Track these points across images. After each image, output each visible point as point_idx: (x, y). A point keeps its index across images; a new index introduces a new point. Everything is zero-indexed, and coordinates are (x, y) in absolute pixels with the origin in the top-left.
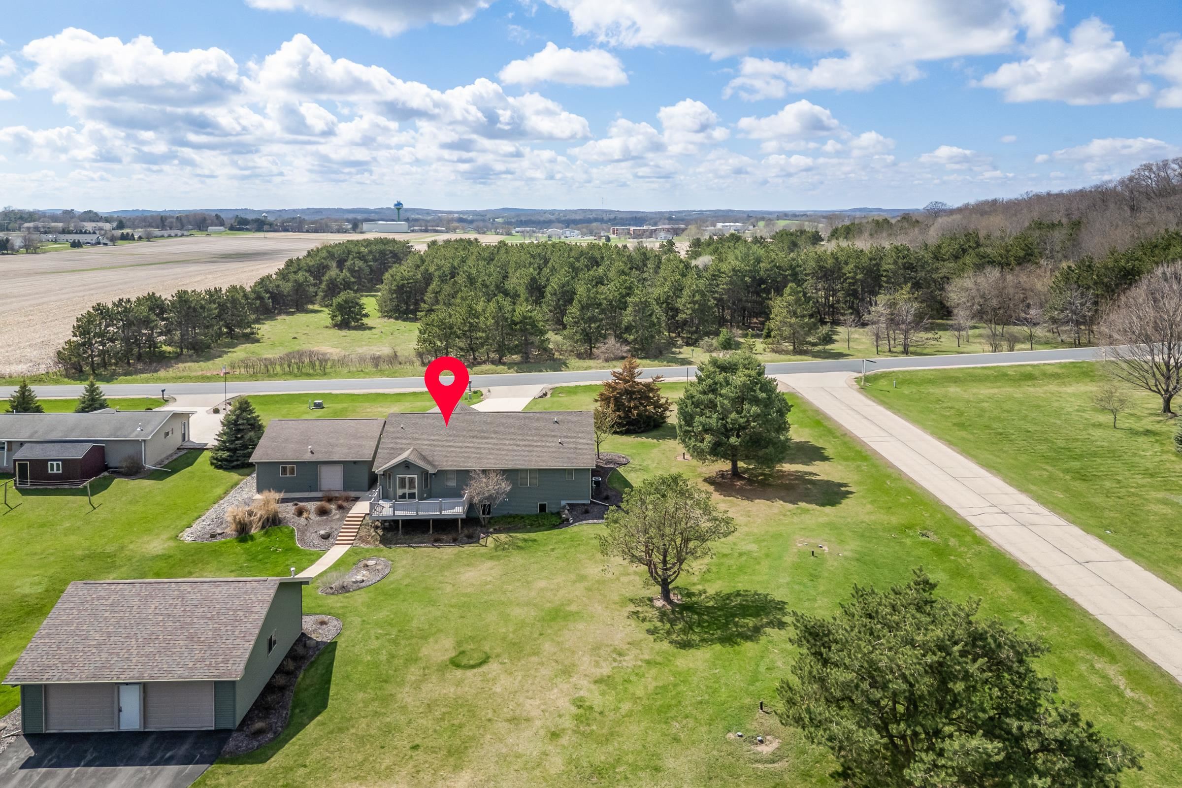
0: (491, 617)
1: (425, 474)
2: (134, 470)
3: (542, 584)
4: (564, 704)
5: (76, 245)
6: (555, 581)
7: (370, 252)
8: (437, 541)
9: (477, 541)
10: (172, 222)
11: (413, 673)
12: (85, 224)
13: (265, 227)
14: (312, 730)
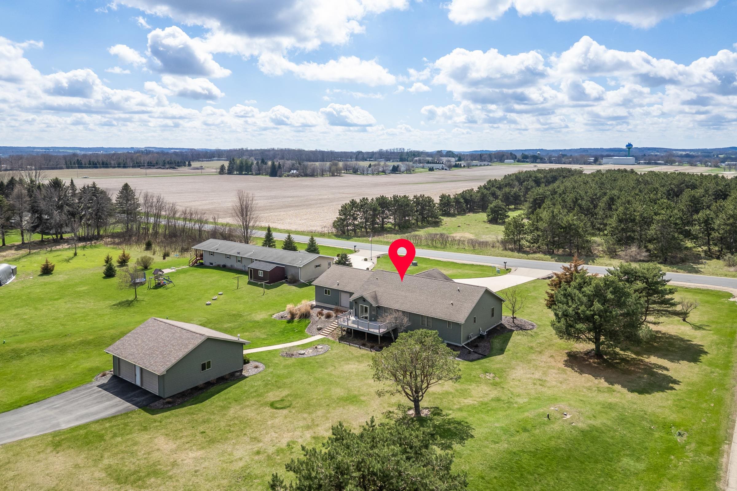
1: (372, 307)
5: (431, 169)
7: (545, 177)
10: (485, 158)
12: (442, 158)
13: (538, 160)
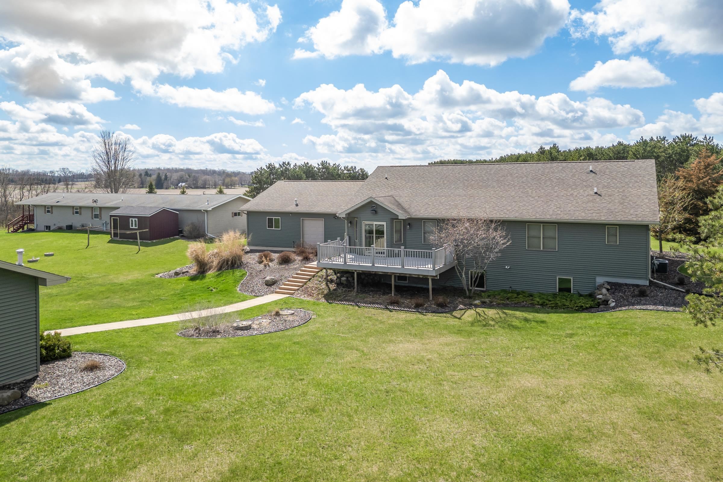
6: (563, 382)
9: (450, 312)
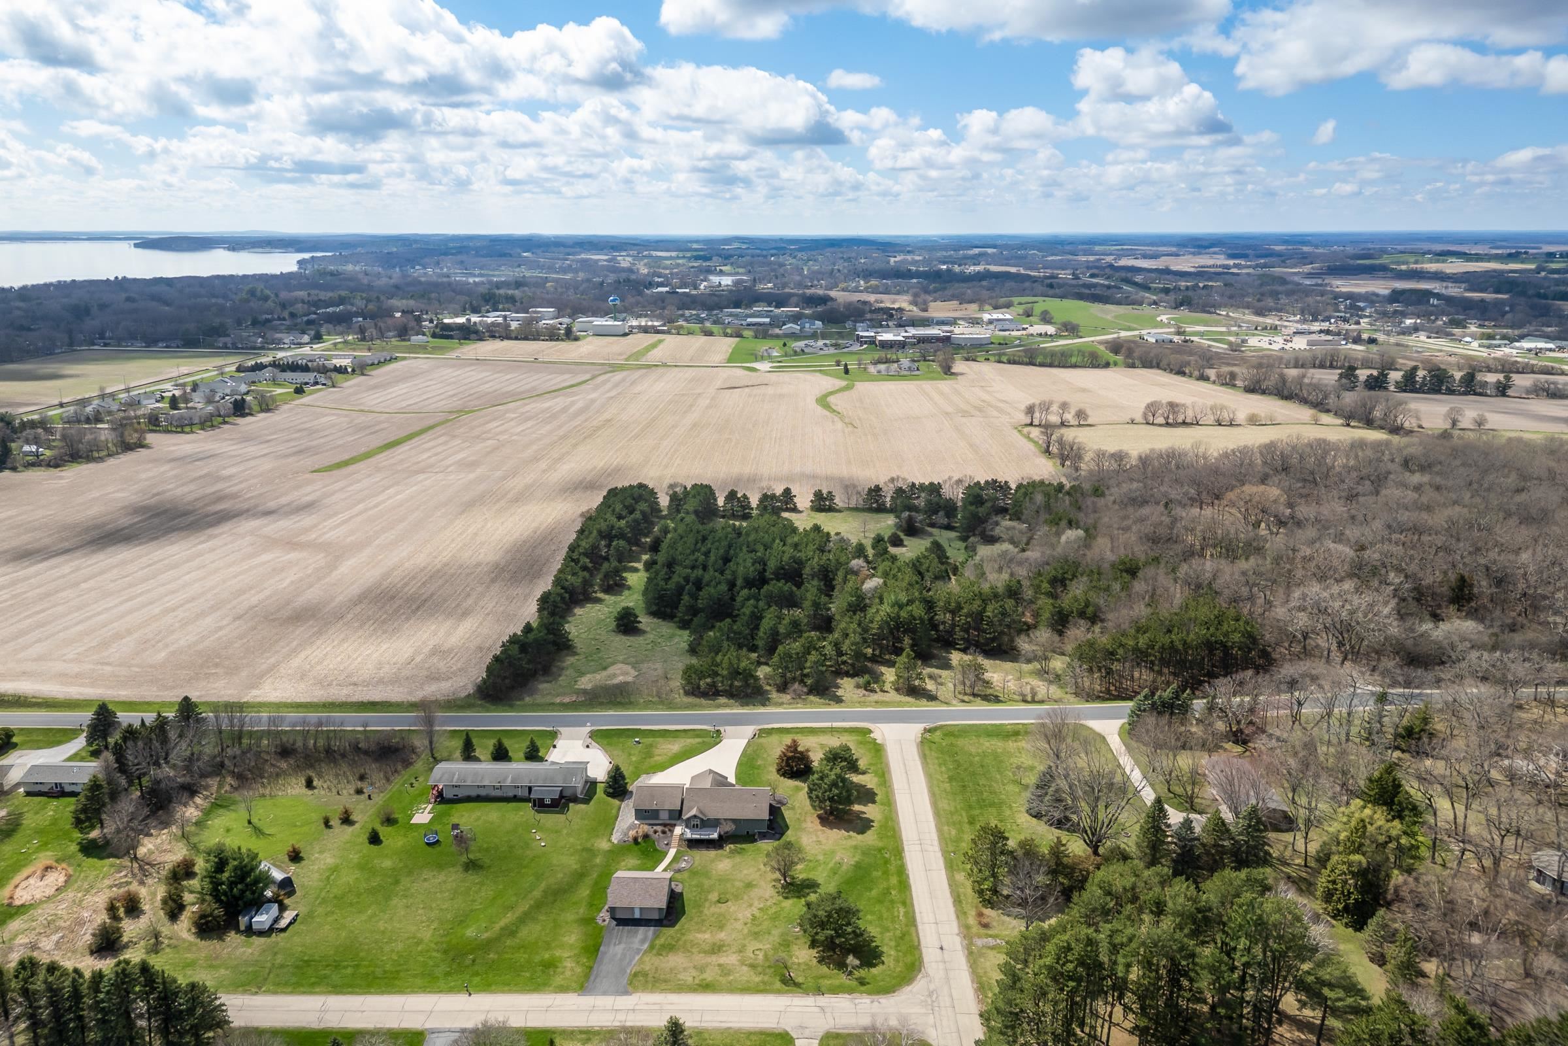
0: (729, 885)
1: (702, 820)
2: (575, 799)
3: (745, 872)
4: (749, 915)
6: (750, 870)
8: (708, 848)
9: (724, 849)
11: (707, 904)
14: (683, 920)
